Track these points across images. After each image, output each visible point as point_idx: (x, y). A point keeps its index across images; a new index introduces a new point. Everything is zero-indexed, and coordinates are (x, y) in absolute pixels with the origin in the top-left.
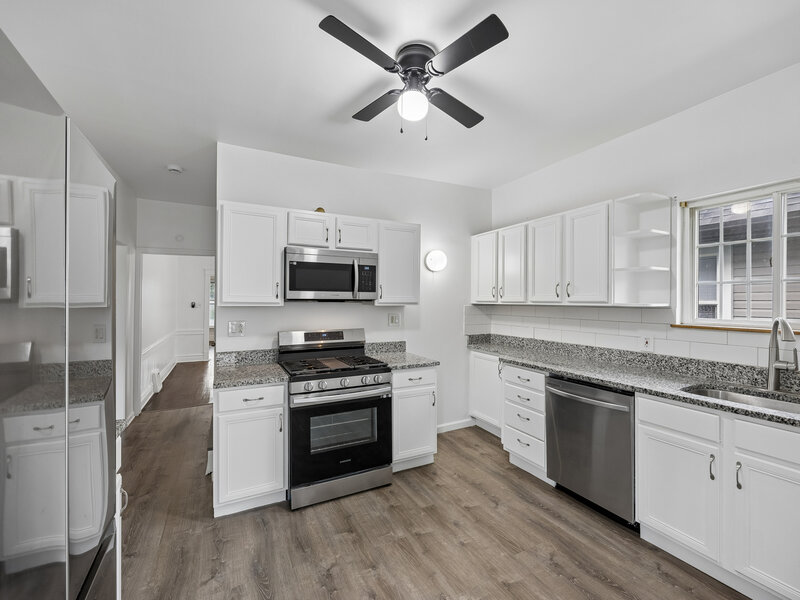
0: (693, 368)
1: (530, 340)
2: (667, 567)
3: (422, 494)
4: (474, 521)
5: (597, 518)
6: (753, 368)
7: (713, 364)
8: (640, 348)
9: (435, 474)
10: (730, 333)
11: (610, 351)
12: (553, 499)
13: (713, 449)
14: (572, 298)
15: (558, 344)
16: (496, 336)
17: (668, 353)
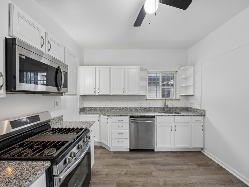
0: (151, 109)
1: (104, 108)
2: (165, 154)
3: (107, 182)
4: (133, 176)
5: (145, 153)
6: (161, 107)
7: (154, 107)
8: (140, 106)
9: (98, 172)
10: (157, 101)
11: (132, 108)
12: (133, 154)
13: (171, 124)
14: (128, 93)
15: (115, 107)
16: (87, 108)
17: (146, 106)
